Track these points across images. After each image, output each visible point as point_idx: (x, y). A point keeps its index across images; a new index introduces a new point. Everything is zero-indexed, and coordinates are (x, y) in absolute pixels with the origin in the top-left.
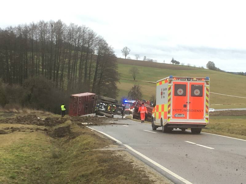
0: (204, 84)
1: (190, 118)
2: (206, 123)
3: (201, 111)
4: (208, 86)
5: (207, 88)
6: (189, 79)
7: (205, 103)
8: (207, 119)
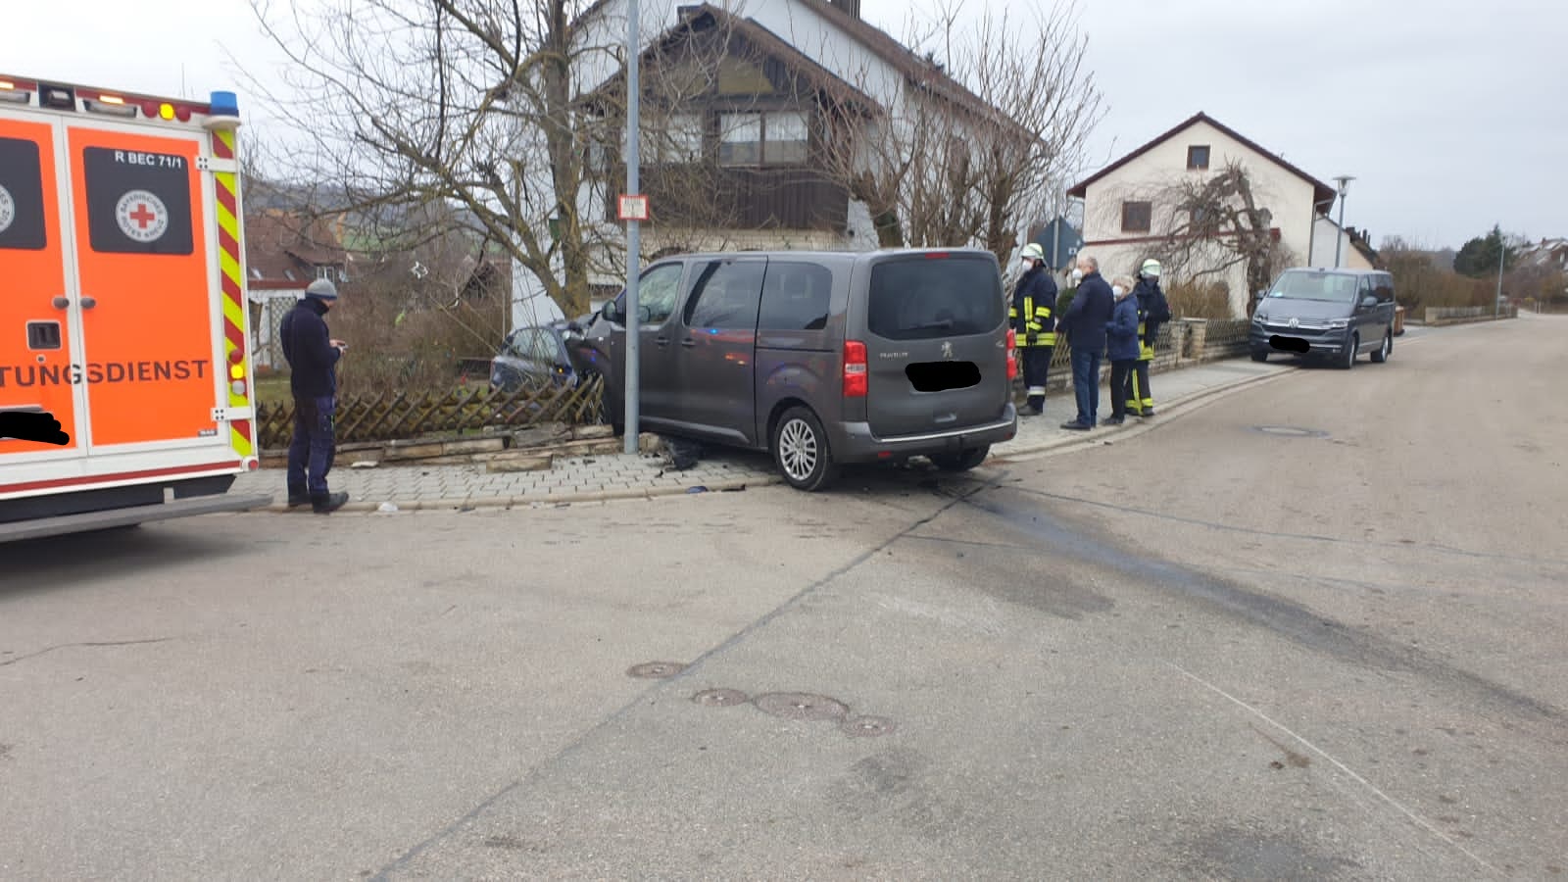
0: (193, 146)
1: (103, 435)
2: (236, 464)
3: (193, 369)
4: (227, 165)
5: (226, 182)
6: (58, 95)
7: (218, 304)
8: (241, 426)
